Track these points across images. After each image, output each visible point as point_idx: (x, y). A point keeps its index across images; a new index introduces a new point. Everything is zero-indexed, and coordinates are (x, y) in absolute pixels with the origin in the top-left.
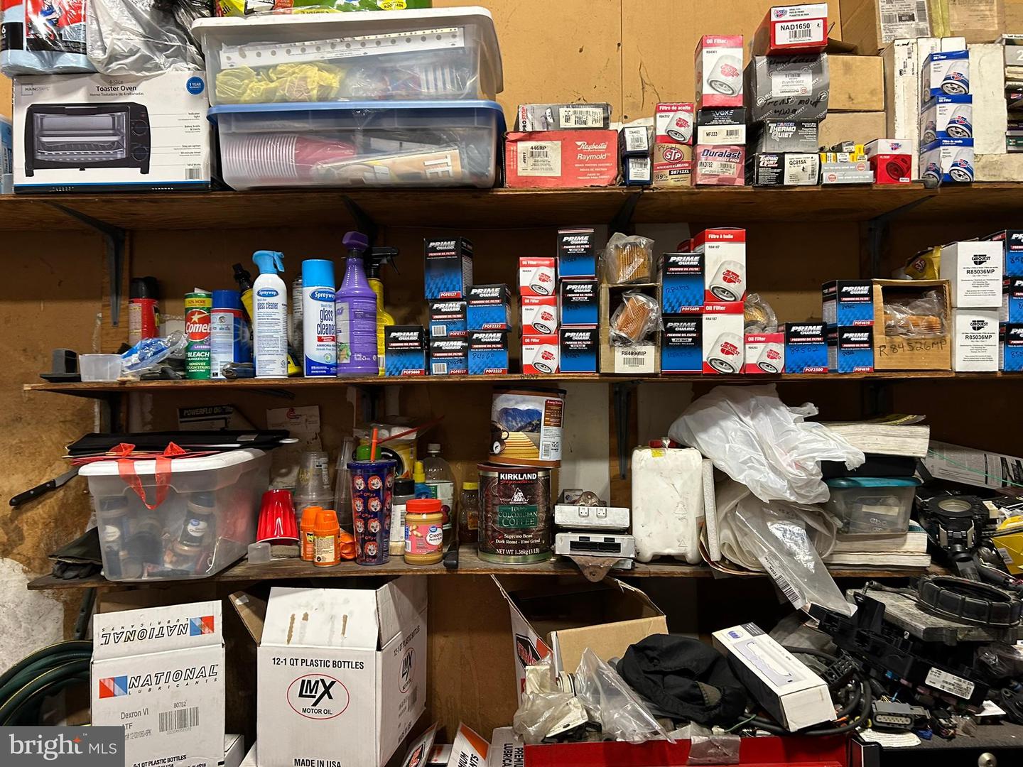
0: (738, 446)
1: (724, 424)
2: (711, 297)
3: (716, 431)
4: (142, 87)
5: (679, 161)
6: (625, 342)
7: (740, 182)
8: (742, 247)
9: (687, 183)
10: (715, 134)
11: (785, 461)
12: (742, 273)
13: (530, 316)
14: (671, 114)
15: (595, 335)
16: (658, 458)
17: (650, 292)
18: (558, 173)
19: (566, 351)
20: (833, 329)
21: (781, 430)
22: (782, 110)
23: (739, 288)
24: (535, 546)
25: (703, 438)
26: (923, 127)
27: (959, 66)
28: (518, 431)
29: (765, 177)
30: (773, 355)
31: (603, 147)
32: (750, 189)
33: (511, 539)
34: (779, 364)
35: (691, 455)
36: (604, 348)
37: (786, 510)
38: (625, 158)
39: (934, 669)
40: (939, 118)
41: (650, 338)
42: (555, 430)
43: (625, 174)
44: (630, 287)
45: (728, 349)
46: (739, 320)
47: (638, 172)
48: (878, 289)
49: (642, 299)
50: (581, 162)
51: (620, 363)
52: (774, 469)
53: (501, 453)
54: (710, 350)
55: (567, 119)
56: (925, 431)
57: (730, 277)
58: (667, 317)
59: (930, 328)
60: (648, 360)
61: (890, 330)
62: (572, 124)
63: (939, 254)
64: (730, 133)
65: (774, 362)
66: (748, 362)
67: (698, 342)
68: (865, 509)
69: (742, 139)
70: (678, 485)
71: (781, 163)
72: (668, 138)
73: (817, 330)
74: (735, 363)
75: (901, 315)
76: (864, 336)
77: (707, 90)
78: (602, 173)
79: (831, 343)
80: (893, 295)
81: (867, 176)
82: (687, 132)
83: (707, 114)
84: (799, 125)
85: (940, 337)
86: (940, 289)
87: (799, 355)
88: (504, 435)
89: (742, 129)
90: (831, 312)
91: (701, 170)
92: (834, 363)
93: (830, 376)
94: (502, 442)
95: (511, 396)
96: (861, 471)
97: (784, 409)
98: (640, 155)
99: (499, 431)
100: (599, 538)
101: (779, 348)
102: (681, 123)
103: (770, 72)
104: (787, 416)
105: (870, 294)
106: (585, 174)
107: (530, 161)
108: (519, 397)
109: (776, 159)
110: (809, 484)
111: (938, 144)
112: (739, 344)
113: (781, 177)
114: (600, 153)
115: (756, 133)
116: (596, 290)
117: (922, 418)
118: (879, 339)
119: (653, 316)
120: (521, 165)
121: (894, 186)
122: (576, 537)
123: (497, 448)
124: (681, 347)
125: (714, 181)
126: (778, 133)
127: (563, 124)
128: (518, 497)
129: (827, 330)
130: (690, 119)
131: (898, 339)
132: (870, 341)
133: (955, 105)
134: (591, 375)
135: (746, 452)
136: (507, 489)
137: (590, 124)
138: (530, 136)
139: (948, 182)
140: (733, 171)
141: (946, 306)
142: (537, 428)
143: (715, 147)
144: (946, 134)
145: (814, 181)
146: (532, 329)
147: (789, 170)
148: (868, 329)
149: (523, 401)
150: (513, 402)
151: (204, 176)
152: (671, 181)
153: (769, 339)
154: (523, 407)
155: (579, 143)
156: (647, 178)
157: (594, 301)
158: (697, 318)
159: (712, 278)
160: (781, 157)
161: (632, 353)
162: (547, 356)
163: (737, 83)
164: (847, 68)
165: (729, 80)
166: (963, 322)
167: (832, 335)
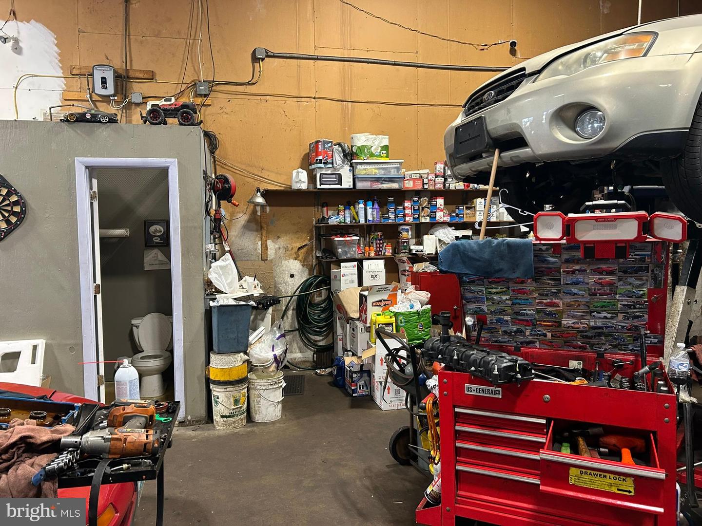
1: (439, 231)
2: (438, 209)
4: (341, 170)
5: (432, 184)
6: (424, 216)
7: (443, 188)
8: (443, 200)
9: (433, 188)
10: (438, 180)
11: (450, 236)
12: (443, 205)
14: (431, 176)
15: (419, 215)
16: (428, 237)
17: (428, 208)
18: (412, 186)
19: (414, 218)
21: (449, 231)
22: (450, 176)
23: (442, 207)
24: (409, 252)
25: (435, 233)
28: (404, 232)
29: (447, 188)
32: (444, 190)
33: (404, 251)
34: (449, 220)
35: (434, 236)
36: (420, 217)
38: (424, 184)
41: (428, 216)
42: (411, 232)
43: (424, 187)
44: (425, 207)
46: (443, 212)
47: (426, 187)
48: (465, 207)
50: (416, 184)
51: (423, 220)
52: (448, 238)
54: (438, 218)
56: (471, 231)
57: (441, 205)
58: (431, 212)
59: (473, 214)
60: (428, 220)
61: (466, 214)
63: (475, 200)
64: (441, 180)
66: (444, 220)
67: (436, 216)
69: (443, 181)
70: (432, 241)
71: (449, 185)
72: (431, 180)
73: (455, 214)
74: (442, 220)
75: (468, 212)
77: (437, 172)
78: (420, 186)
80: (467, 208)
81: (463, 188)
82: (434, 179)
83: (437, 176)
84: (452, 179)
85: (474, 216)
86: (474, 207)
87: (452, 219)
89: (443, 179)
90: (457, 211)
91: (436, 186)
92: (457, 220)
93: (457, 222)
95: (404, 226)
96: (461, 238)
97: (449, 228)
98: (426, 183)
99: (401, 232)
100: (419, 251)
101: (449, 217)
102: (433, 177)
105: (463, 208)
106: (417, 186)
110: (453, 240)
112: (442, 217)
113: (449, 188)
114: (419, 183)
115: (445, 180)
116: (419, 207)
117: (471, 229)
118: (465, 216)
119: (429, 212)
120: (406, 185)
121: (467, 189)
122: (415, 250)
123: (401, 235)
124: (433, 217)
125: (438, 188)
126: (449, 180)
127: (413, 177)
128: (405, 244)
129: (457, 214)
131: (468, 216)
132: (463, 216)
134: (418, 222)
135: (443, 235)
136: (404, 242)
137: (417, 177)
138: (408, 180)
139: (476, 189)
140: (441, 186)
141: (475, 210)
142: (408, 232)
143: (438, 182)
145: (455, 188)
146: (407, 214)
148: (463, 214)
151: (352, 187)
152: (431, 188)
153: (447, 216)
154: (406, 228)
155: (416, 181)
157: (419, 209)
158: (436, 212)
159: (438, 206)
161: (425, 218)
162: (410, 219)
163: (442, 171)
165: (441, 170)
166: (478, 213)
167: (457, 215)
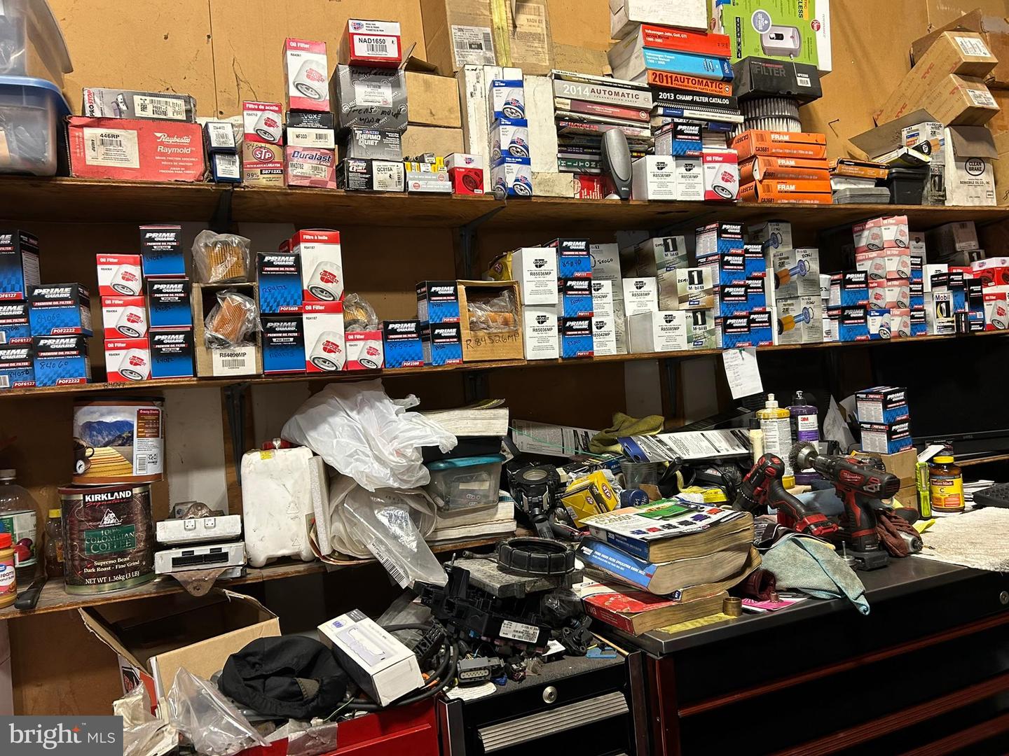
0: (344, 440)
1: (331, 420)
2: (309, 297)
3: (325, 428)
5: (270, 160)
6: (223, 344)
7: (332, 185)
8: (337, 249)
9: (280, 183)
10: (305, 137)
11: (387, 451)
12: (339, 274)
13: (113, 318)
14: (259, 113)
15: (189, 337)
16: (267, 460)
17: (248, 292)
18: (136, 165)
19: (157, 355)
20: (426, 326)
21: (384, 421)
22: (367, 117)
23: (337, 288)
24: (135, 569)
25: (313, 436)
26: (492, 144)
27: (515, 93)
28: (105, 445)
29: (355, 181)
30: (372, 352)
31: (186, 140)
32: (342, 192)
33: (103, 565)
34: (378, 360)
35: (302, 454)
36: (200, 351)
37: (391, 496)
38: (211, 154)
39: (506, 622)
40: (502, 138)
41: (250, 338)
42: (151, 442)
43: (213, 171)
44: (227, 286)
45: (330, 347)
46: (338, 320)
47: (226, 169)
48: (461, 288)
49: (238, 299)
50: (162, 154)
51: (219, 365)
52: (378, 459)
53: (85, 473)
54: (312, 349)
55: (144, 108)
56: (505, 412)
57: (327, 277)
58: (265, 317)
59: (506, 323)
60: (249, 362)
61: (473, 326)
62: (149, 113)
63: (511, 258)
64: (319, 137)
65: (373, 358)
66: (349, 359)
67: (300, 341)
68: (462, 486)
69: (330, 142)
70: (289, 484)
71: (369, 170)
72: (257, 137)
73: (412, 327)
74: (338, 360)
75: (481, 312)
76: (453, 332)
77: (293, 92)
78: (187, 168)
79: (425, 339)
80: (475, 295)
81: (446, 186)
82: (277, 133)
83: (297, 115)
84: (383, 134)
85: (514, 330)
86: (510, 288)
87: (397, 351)
88: (88, 452)
89: (331, 133)
90: (424, 311)
91: (292, 171)
92: (428, 357)
93: (426, 369)
94: (86, 460)
95: (95, 408)
96: (455, 453)
97: (388, 401)
98: (228, 152)
99: (83, 448)
100: (205, 550)
101: (378, 345)
102: (270, 123)
103: (353, 80)
104: (389, 407)
105: (455, 294)
106: (168, 167)
107: (102, 150)
108: (104, 409)
109: (364, 164)
110: (409, 469)
111: (503, 161)
112: (340, 342)
113: (370, 182)
114: (183, 147)
115: (344, 138)
116: (187, 289)
117: (503, 401)
118: (466, 334)
119: (251, 316)
120: (89, 154)
121: (470, 197)
122: (178, 553)
123: (81, 467)
124: (283, 347)
125: (306, 183)
126: (364, 140)
127: (139, 113)
128: (110, 519)
129: (421, 327)
130: (279, 119)
131: (481, 334)
132: (458, 336)
133: (514, 128)
134: (187, 380)
135: (352, 446)
136: (96, 511)
137: (170, 115)
138: (99, 122)
139: (512, 195)
140: (325, 174)
141: (516, 305)
142: (128, 441)
143: (305, 149)
144: (508, 153)
145: (401, 188)
146: (116, 333)
147: (378, 177)
148: (456, 325)
149: (110, 413)
150: (98, 414)
152: (263, 180)
153: (368, 337)
154: (109, 419)
155: (158, 135)
156: (236, 175)
157: (185, 302)
158: (297, 318)
159: (309, 278)
160: (369, 163)
161: (231, 355)
162: (136, 362)
163: (323, 89)
164: (427, 85)
165: (315, 85)
166: (530, 317)
167: (425, 332)
